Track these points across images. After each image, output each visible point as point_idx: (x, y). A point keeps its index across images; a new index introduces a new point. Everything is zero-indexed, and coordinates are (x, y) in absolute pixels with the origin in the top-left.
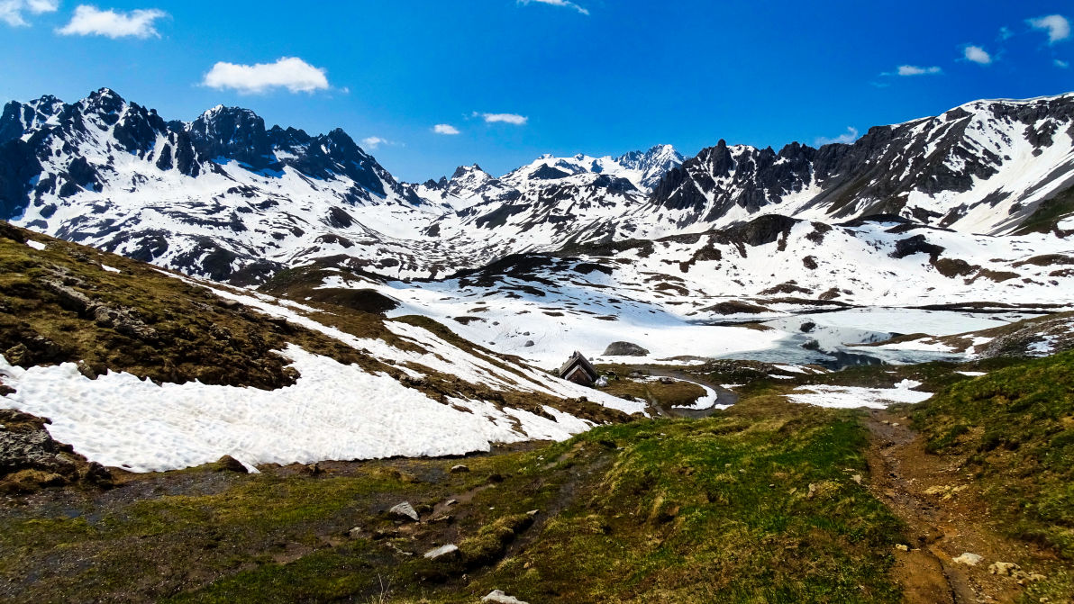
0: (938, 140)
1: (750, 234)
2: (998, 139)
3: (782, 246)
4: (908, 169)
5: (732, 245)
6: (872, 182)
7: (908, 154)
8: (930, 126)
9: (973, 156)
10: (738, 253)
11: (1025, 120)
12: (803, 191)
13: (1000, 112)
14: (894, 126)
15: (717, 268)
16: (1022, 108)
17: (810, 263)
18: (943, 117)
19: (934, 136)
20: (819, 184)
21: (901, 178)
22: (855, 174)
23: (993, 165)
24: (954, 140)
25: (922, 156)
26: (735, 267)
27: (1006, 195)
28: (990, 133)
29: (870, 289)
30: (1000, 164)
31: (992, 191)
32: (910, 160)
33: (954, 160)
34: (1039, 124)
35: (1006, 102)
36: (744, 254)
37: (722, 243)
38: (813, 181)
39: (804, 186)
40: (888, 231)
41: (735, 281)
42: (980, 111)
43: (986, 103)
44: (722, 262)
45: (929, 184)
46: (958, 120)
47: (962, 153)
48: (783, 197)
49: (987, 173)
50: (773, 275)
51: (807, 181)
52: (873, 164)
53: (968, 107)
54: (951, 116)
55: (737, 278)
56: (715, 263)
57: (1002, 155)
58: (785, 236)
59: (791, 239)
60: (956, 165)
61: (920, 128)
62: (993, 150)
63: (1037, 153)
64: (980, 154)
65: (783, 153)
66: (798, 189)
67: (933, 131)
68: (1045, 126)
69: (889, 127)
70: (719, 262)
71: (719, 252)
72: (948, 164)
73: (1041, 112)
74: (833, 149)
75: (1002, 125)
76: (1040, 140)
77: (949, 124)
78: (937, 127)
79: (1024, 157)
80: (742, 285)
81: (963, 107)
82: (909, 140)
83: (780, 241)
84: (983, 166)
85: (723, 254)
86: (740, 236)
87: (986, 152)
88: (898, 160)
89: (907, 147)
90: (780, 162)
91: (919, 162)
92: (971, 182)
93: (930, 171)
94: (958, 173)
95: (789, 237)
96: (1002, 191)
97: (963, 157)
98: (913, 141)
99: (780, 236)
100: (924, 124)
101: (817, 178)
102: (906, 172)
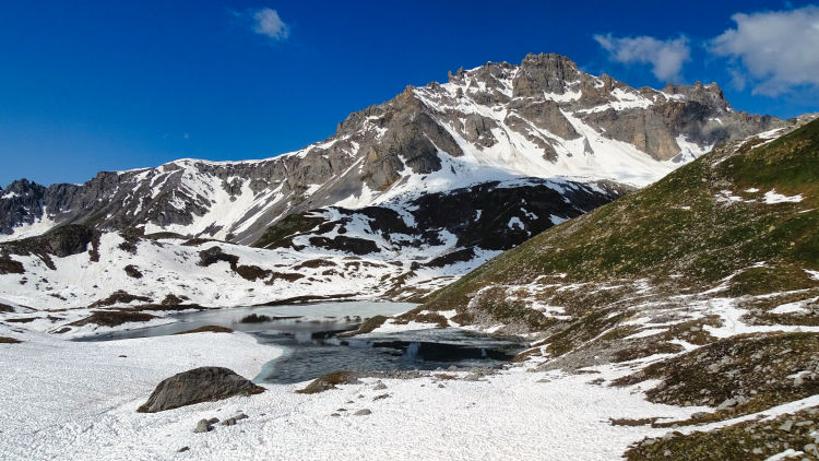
0: (160, 185)
1: (55, 245)
2: (204, 187)
3: (95, 257)
4: (139, 206)
5: (33, 256)
6: (109, 216)
7: (137, 195)
8: (151, 175)
9: (190, 198)
10: (43, 264)
11: (220, 176)
12: (36, 224)
13: (203, 169)
14: (120, 173)
15: (23, 283)
16: (216, 167)
17: (132, 271)
18: (160, 168)
19: (157, 182)
20: (51, 218)
21: (135, 213)
22: (90, 209)
23: (204, 206)
24: (172, 187)
25: (149, 198)
26: (45, 280)
27: (219, 228)
28: (199, 183)
29: (201, 293)
30: (210, 206)
31: (209, 225)
32: (141, 200)
33: (177, 200)
34: (230, 180)
35: (205, 162)
36: (52, 266)
37: (21, 255)
38: (45, 215)
39: (36, 220)
40: (184, 244)
41: (53, 295)
42: (188, 165)
43: (193, 161)
44: (26, 275)
45: (160, 219)
46: (173, 172)
47: (181, 195)
48: (15, 229)
49: (203, 212)
50: (96, 286)
51: (40, 214)
52: (105, 202)
53: (180, 162)
54: (166, 169)
55: (51, 292)
56: (18, 277)
57: (210, 199)
58: (96, 245)
59: (102, 250)
60: (179, 204)
61: (143, 176)
62: (203, 195)
63: (233, 199)
64: (194, 198)
65: (12, 188)
66: (31, 222)
67: (154, 179)
68: (235, 181)
69: (115, 174)
70: (23, 276)
71: (20, 264)
72: (173, 204)
73: (230, 171)
74: (62, 188)
75: (205, 178)
76: (234, 190)
77: (166, 175)
78: (157, 176)
79: (225, 201)
80: (65, 299)
81: (175, 162)
82: (135, 185)
83: (90, 252)
84: (198, 207)
85: (25, 267)
86: (42, 246)
87: (198, 196)
88: (129, 199)
89: (135, 189)
90: (10, 196)
91: (148, 201)
92: (191, 218)
93: (159, 208)
94: (181, 211)
95: (100, 247)
96: (217, 224)
97: (183, 199)
98: (140, 185)
99: (90, 246)
100: (147, 173)
101: (49, 211)
102: (139, 209)
